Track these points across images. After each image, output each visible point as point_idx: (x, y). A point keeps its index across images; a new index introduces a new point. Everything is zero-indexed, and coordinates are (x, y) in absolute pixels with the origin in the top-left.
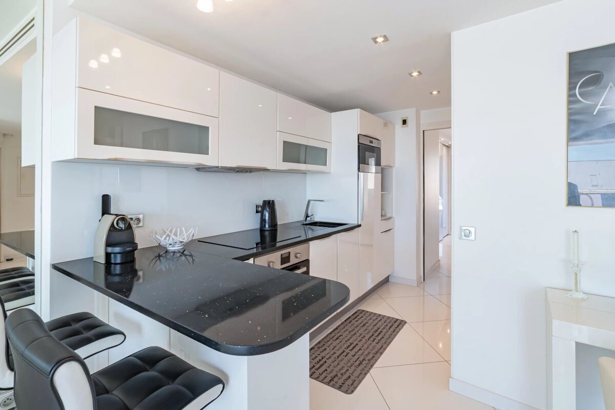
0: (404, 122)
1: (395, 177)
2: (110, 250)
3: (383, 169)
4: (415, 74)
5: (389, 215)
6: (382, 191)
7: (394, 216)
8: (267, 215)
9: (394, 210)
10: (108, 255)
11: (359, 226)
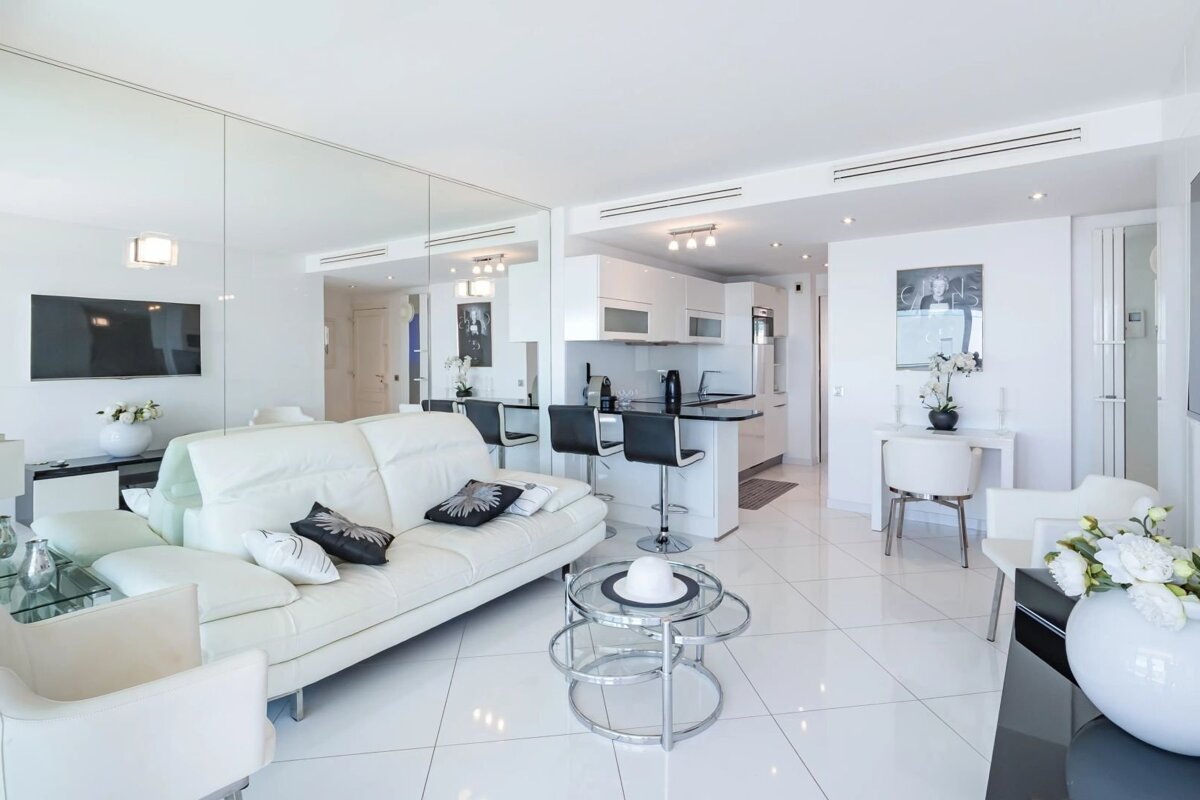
0: (798, 288)
1: (788, 346)
2: (604, 398)
3: (775, 339)
4: (776, 245)
5: (781, 390)
6: (775, 363)
7: (787, 391)
8: (672, 386)
9: (787, 385)
10: (602, 402)
11: (754, 396)
